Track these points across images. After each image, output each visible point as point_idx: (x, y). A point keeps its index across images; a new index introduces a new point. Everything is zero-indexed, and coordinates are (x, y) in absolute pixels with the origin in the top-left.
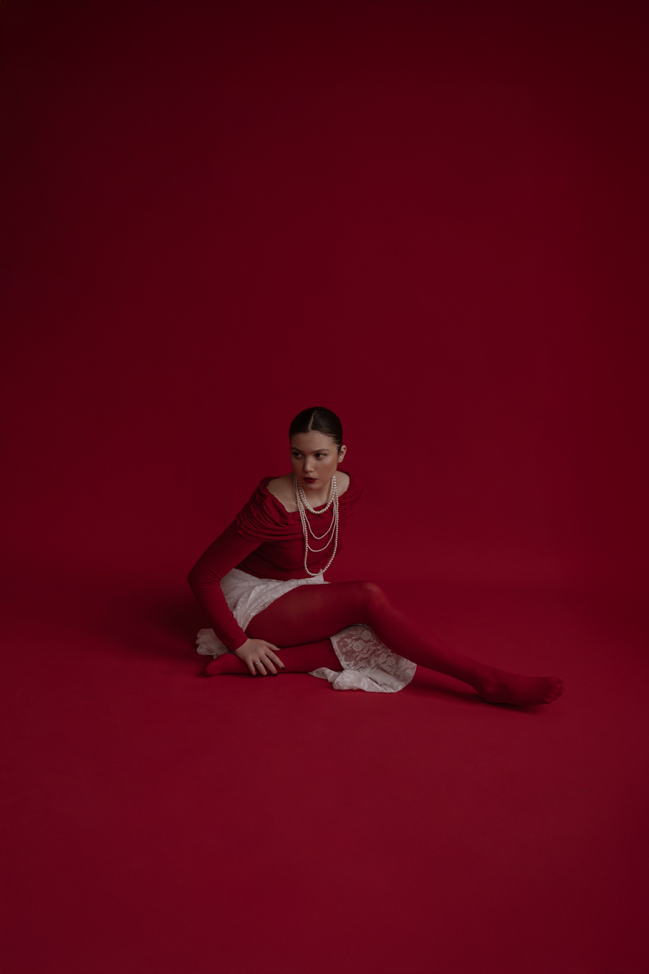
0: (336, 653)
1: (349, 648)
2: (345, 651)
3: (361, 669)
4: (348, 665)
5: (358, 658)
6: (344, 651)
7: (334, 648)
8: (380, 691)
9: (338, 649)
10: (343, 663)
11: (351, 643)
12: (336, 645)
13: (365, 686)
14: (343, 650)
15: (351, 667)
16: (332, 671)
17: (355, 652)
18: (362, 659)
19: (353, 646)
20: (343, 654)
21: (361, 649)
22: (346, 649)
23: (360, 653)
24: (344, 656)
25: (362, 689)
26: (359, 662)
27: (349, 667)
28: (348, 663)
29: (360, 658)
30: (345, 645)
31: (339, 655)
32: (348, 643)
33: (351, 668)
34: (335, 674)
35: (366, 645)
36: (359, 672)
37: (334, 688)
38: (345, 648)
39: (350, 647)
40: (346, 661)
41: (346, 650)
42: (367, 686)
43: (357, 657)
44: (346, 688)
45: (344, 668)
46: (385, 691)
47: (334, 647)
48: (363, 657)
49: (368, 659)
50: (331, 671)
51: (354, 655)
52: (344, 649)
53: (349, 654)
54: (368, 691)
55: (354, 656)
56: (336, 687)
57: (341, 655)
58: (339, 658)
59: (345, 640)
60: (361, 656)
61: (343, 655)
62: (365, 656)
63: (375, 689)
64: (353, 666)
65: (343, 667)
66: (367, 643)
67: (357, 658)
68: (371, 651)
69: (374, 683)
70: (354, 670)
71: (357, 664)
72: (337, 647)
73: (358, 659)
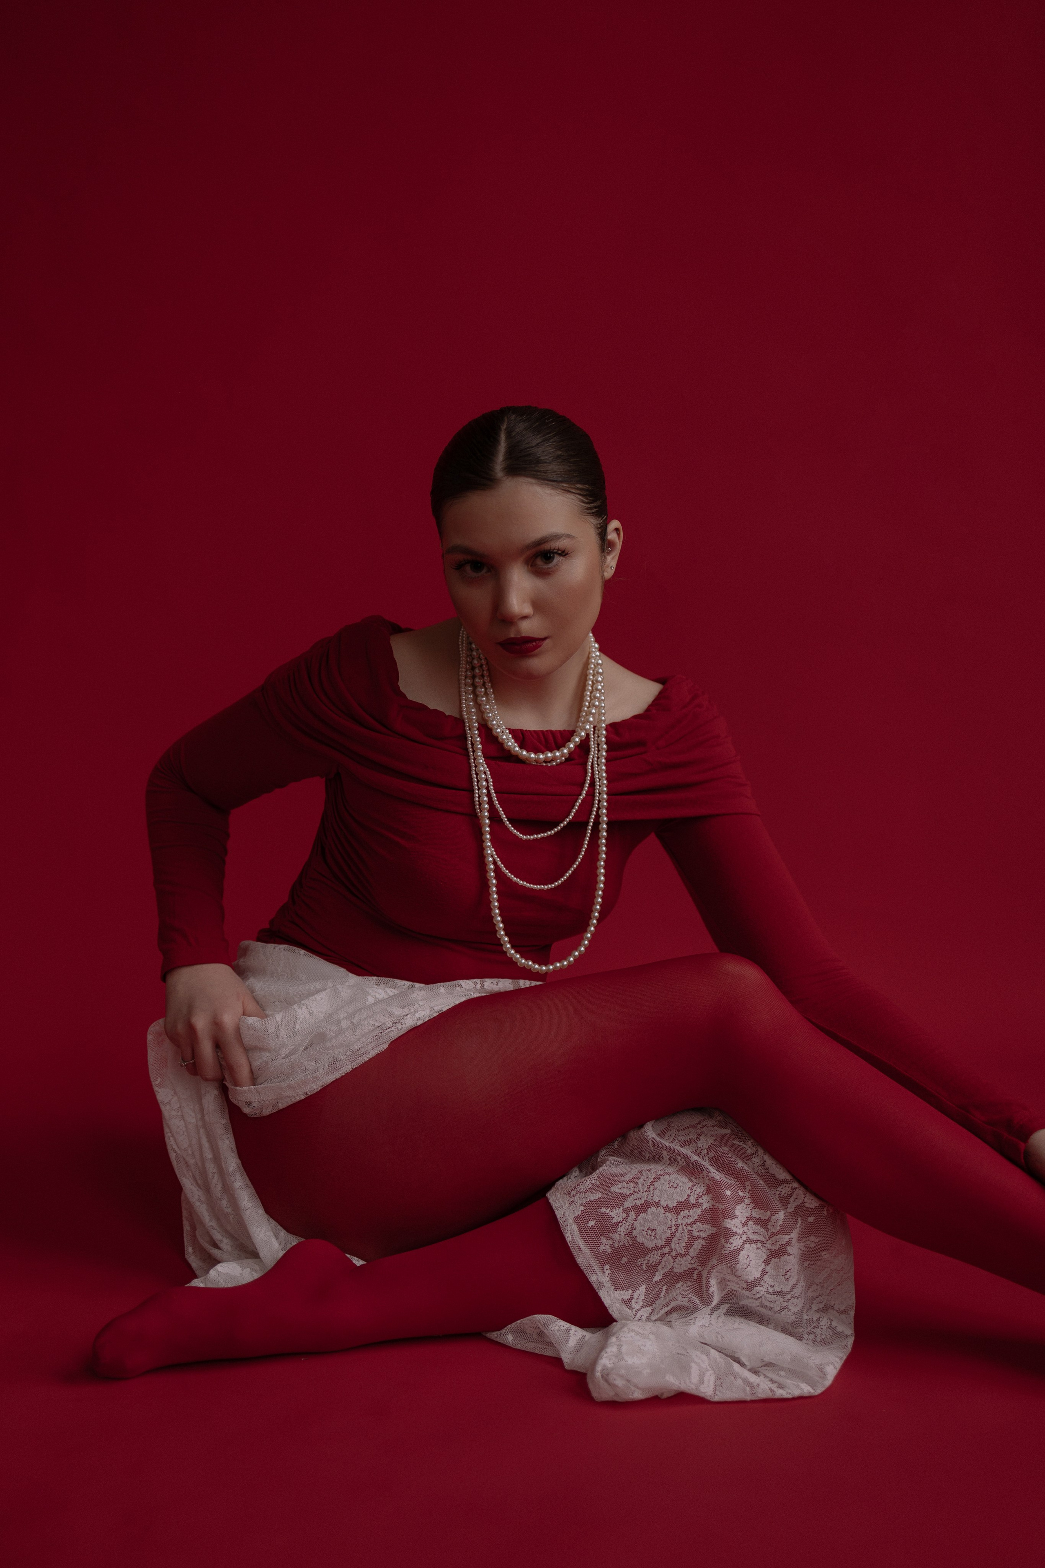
0: (579, 1260)
1: (619, 1236)
2: (609, 1250)
3: (675, 1315)
4: (627, 1303)
5: (657, 1273)
6: (604, 1251)
7: (569, 1239)
8: (762, 1394)
9: (581, 1243)
10: (611, 1298)
11: (624, 1219)
12: (575, 1227)
13: (706, 1379)
14: (602, 1248)
15: (637, 1312)
16: (574, 1328)
17: (645, 1251)
18: (672, 1278)
19: (633, 1229)
20: (605, 1260)
21: (664, 1237)
22: (610, 1242)
23: (664, 1254)
24: (607, 1267)
25: (695, 1392)
26: (664, 1288)
27: (632, 1309)
28: (626, 1295)
29: (666, 1275)
30: (606, 1227)
31: (590, 1266)
32: (615, 1221)
33: (639, 1315)
34: (584, 1337)
35: (677, 1223)
36: (669, 1324)
37: (595, 1394)
38: (609, 1238)
39: (623, 1235)
40: (618, 1286)
41: (612, 1246)
42: (712, 1379)
43: (653, 1268)
44: (638, 1395)
45: (615, 1315)
46: (780, 1393)
47: (568, 1237)
48: (675, 1270)
49: (695, 1276)
50: (568, 1325)
51: (643, 1262)
52: (604, 1240)
53: (625, 1260)
54: (717, 1399)
55: (644, 1267)
56: (600, 1391)
57: (595, 1265)
58: (593, 1279)
59: (603, 1210)
60: (669, 1267)
61: (602, 1265)
62: (683, 1265)
63: (744, 1390)
64: (643, 1307)
65: (610, 1311)
66: (678, 1214)
67: (653, 1275)
68: (698, 1245)
69: (736, 1366)
70: (648, 1319)
71: (657, 1297)
72: (577, 1234)
73: (657, 1278)
